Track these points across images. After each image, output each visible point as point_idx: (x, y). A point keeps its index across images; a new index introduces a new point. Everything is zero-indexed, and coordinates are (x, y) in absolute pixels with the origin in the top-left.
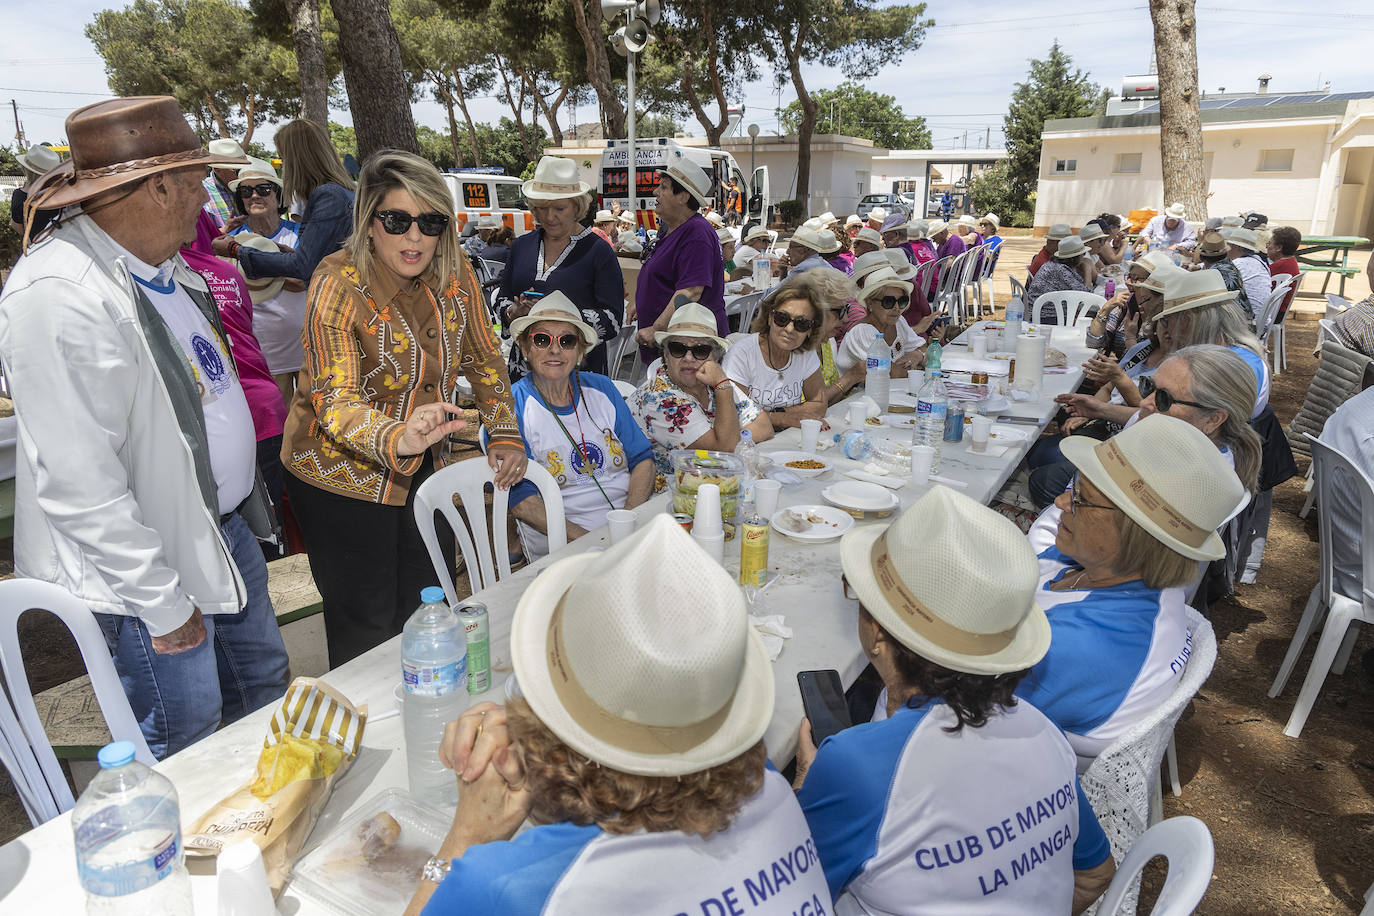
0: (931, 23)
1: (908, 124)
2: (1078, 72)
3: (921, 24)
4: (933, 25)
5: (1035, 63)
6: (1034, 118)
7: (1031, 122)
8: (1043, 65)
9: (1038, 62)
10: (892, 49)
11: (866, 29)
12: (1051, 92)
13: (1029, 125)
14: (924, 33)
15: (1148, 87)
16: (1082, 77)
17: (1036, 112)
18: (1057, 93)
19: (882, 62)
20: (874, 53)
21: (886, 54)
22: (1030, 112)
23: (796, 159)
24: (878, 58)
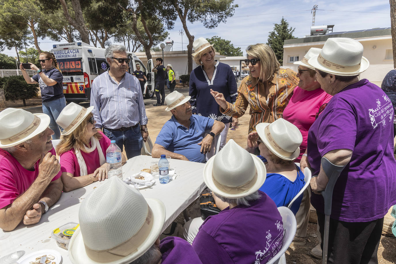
0: (237, 6)
1: (235, 49)
2: (291, 28)
3: (233, 6)
4: (238, 7)
5: (276, 25)
6: (277, 43)
7: (276, 45)
8: (279, 25)
9: (277, 24)
10: (222, 16)
11: (210, 5)
12: (283, 34)
13: (276, 46)
14: (234, 10)
15: (320, 30)
16: (293, 29)
17: (278, 41)
18: (285, 34)
19: (219, 21)
20: (215, 17)
21: (220, 18)
22: (275, 41)
23: (187, 60)
24: (217, 20)
